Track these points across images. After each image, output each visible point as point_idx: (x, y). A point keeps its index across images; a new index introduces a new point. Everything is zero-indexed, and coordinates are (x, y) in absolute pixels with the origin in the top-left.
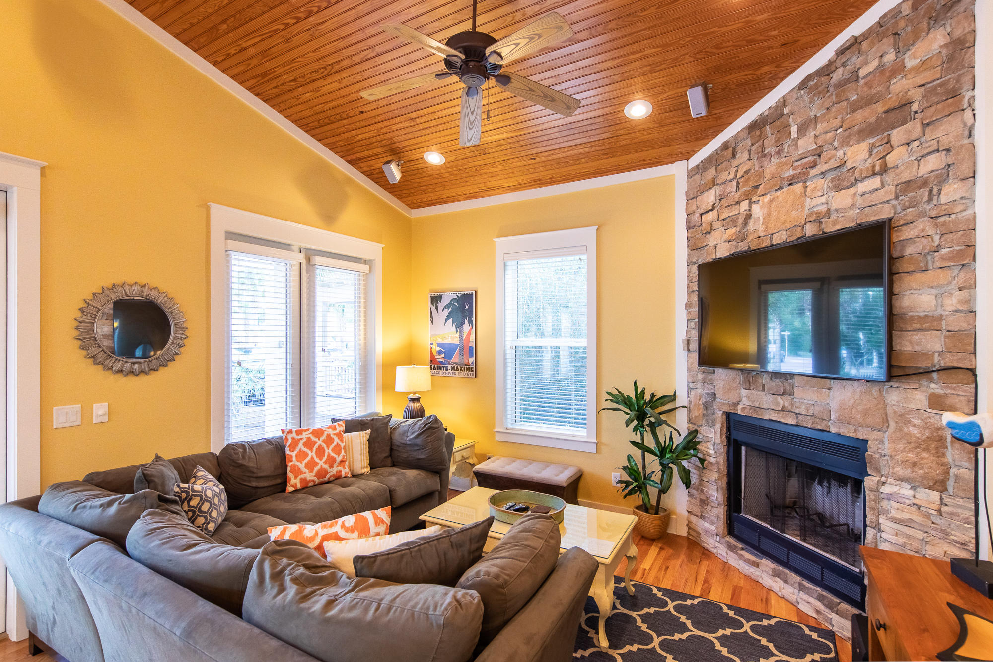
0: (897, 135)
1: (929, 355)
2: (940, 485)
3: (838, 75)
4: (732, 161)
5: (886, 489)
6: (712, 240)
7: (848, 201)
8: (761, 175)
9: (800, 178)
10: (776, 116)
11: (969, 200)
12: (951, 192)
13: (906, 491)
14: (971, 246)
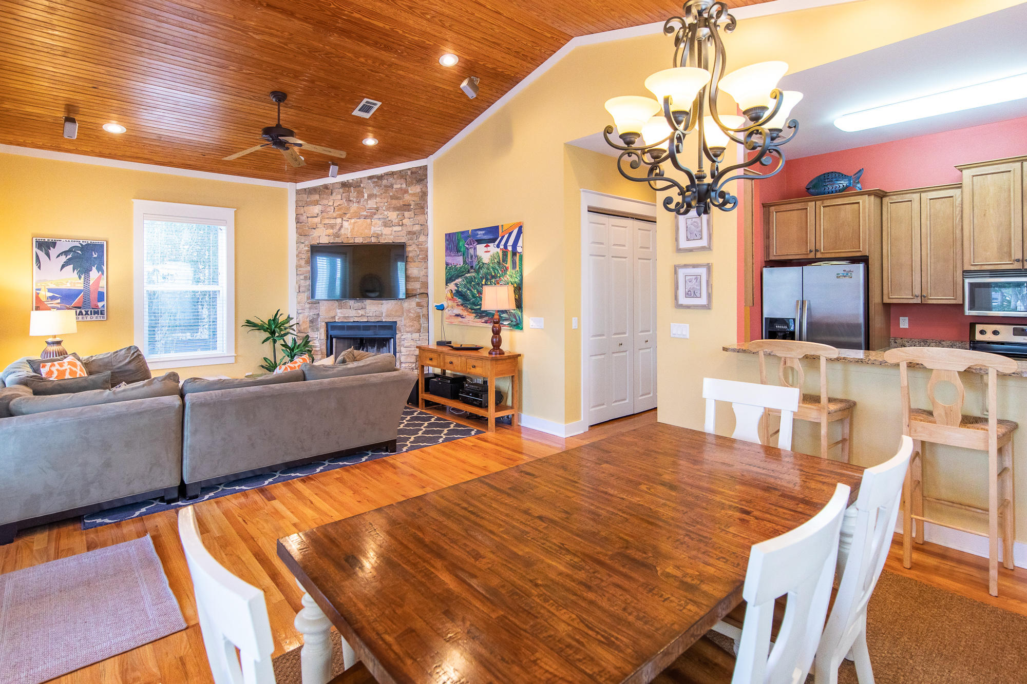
0: (406, 214)
1: (416, 290)
2: (419, 331)
3: (385, 182)
4: (331, 197)
5: (403, 337)
6: (316, 233)
7: (389, 232)
8: (348, 209)
9: (370, 216)
10: (357, 185)
11: (426, 242)
12: (422, 238)
13: (409, 335)
14: (427, 256)
